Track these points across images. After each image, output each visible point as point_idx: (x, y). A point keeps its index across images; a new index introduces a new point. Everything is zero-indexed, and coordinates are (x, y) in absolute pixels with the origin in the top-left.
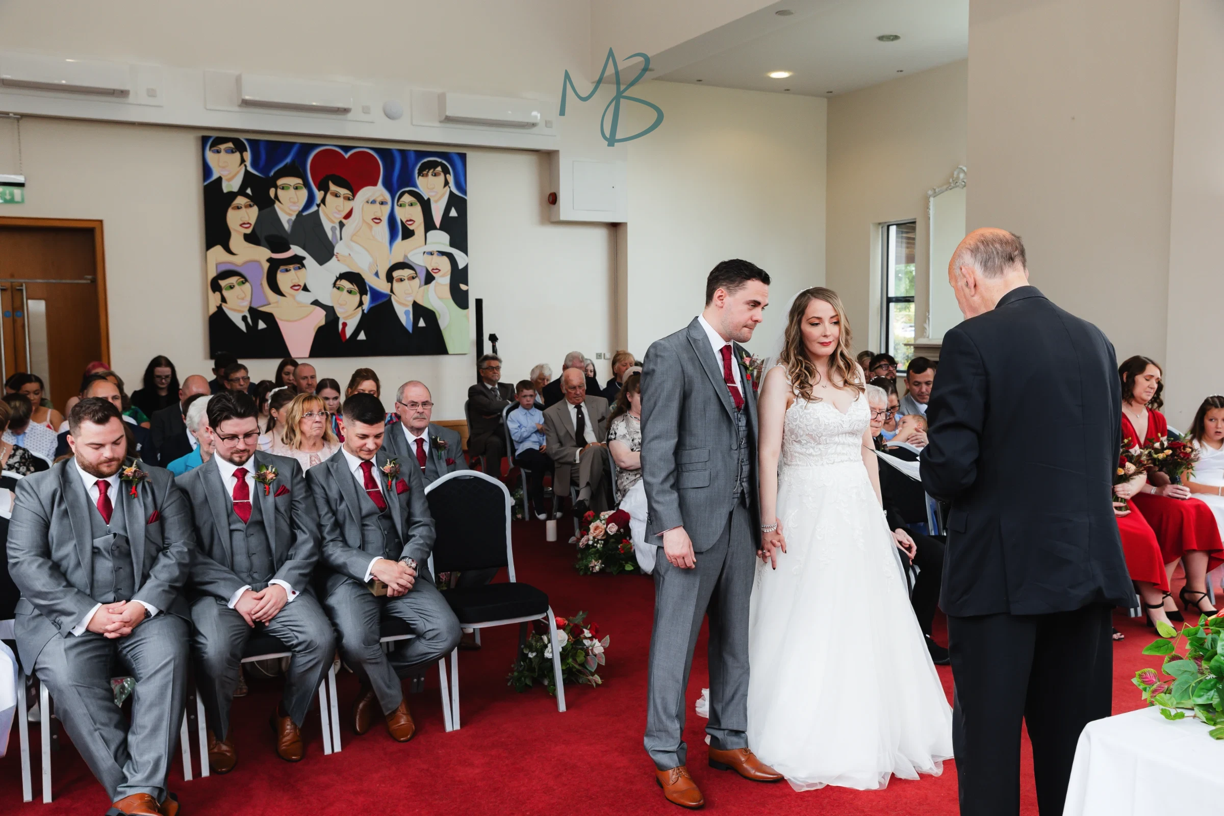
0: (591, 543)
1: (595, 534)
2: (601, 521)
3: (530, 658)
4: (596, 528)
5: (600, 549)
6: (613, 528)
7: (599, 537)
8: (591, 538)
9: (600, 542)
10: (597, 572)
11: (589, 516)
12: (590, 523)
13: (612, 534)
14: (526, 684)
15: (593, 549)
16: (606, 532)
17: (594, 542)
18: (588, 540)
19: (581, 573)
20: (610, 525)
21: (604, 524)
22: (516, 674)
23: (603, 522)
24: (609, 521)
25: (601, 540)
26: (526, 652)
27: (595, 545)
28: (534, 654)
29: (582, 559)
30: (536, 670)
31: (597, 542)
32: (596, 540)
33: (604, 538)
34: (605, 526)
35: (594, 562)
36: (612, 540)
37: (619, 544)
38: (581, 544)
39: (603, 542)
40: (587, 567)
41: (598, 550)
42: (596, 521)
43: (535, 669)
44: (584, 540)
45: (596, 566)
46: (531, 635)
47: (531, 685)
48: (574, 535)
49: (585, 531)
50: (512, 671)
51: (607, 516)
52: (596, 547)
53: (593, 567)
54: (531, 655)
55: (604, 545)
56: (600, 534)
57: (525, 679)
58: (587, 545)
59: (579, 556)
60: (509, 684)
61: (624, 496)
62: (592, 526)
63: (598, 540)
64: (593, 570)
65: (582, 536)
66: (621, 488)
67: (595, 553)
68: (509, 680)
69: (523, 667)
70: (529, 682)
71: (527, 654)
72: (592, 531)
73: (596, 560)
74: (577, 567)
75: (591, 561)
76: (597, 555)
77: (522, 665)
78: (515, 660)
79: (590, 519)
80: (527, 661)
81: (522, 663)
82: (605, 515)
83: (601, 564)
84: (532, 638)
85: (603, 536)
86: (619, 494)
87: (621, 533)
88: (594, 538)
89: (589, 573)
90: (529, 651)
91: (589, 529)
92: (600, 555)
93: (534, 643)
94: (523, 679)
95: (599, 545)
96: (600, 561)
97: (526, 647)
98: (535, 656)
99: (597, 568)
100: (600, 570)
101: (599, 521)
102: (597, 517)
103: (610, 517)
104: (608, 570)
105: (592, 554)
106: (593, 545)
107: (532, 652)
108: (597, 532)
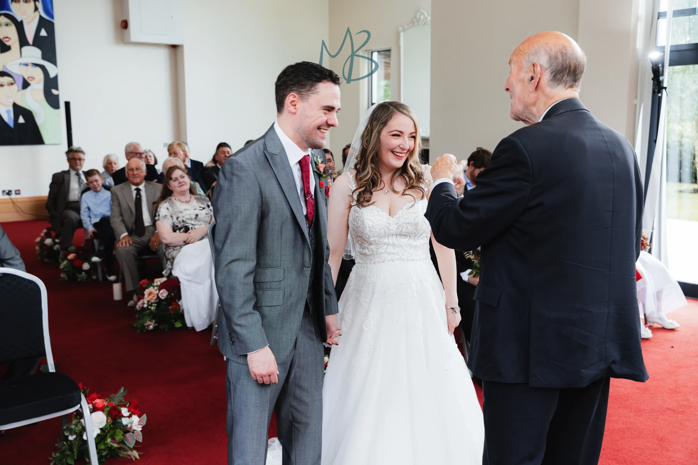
0: (145, 306)
1: (149, 299)
2: (154, 287)
3: (71, 440)
4: (150, 294)
5: (154, 311)
6: (164, 294)
7: (153, 301)
8: (146, 302)
9: (153, 305)
10: (151, 330)
11: (144, 283)
12: (145, 289)
13: (163, 298)
15: (148, 311)
16: (158, 297)
17: (149, 305)
18: (144, 303)
19: (138, 331)
20: (162, 291)
21: (156, 290)
23: (156, 288)
24: (161, 287)
25: (155, 303)
27: (150, 307)
29: (139, 319)
31: (151, 305)
32: (150, 303)
33: (157, 301)
34: (157, 292)
35: (148, 323)
36: (164, 303)
37: (170, 306)
38: (137, 307)
39: (156, 305)
40: (143, 327)
41: (152, 311)
42: (150, 287)
44: (140, 303)
45: (150, 325)
48: (132, 299)
49: (141, 296)
51: (159, 283)
52: (150, 309)
53: (148, 326)
55: (157, 307)
56: (153, 298)
58: (143, 308)
59: (137, 316)
61: (172, 264)
62: (146, 292)
63: (152, 303)
64: (148, 328)
65: (139, 300)
66: (170, 257)
67: (149, 315)
71: (68, 437)
72: (146, 296)
73: (150, 321)
74: (135, 325)
75: (146, 322)
76: (151, 316)
79: (145, 286)
82: (158, 281)
83: (155, 323)
85: (156, 300)
86: (169, 262)
87: (171, 296)
88: (148, 301)
89: (145, 331)
90: (70, 434)
91: (143, 295)
92: (153, 316)
95: (152, 308)
96: (154, 321)
99: (151, 327)
100: (155, 328)
101: (151, 288)
102: (150, 283)
103: (162, 284)
104: (161, 327)
105: (147, 315)
106: (147, 307)
108: (151, 297)
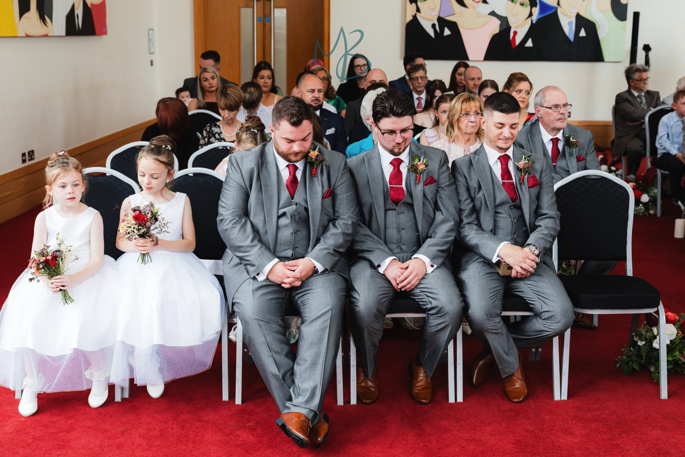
3: (639, 346)
14: (633, 368)
22: (625, 357)
26: (635, 339)
28: (643, 343)
30: (644, 358)
43: (642, 356)
46: (643, 325)
47: (638, 369)
50: (622, 354)
54: (641, 343)
57: (632, 364)
60: (618, 365)
68: (618, 362)
69: (632, 352)
70: (636, 366)
71: (637, 342)
77: (631, 351)
78: (625, 345)
80: (637, 348)
81: (632, 349)
84: (644, 328)
90: (639, 340)
93: (644, 332)
94: (631, 363)
97: (636, 335)
98: (644, 345)
107: (642, 341)
